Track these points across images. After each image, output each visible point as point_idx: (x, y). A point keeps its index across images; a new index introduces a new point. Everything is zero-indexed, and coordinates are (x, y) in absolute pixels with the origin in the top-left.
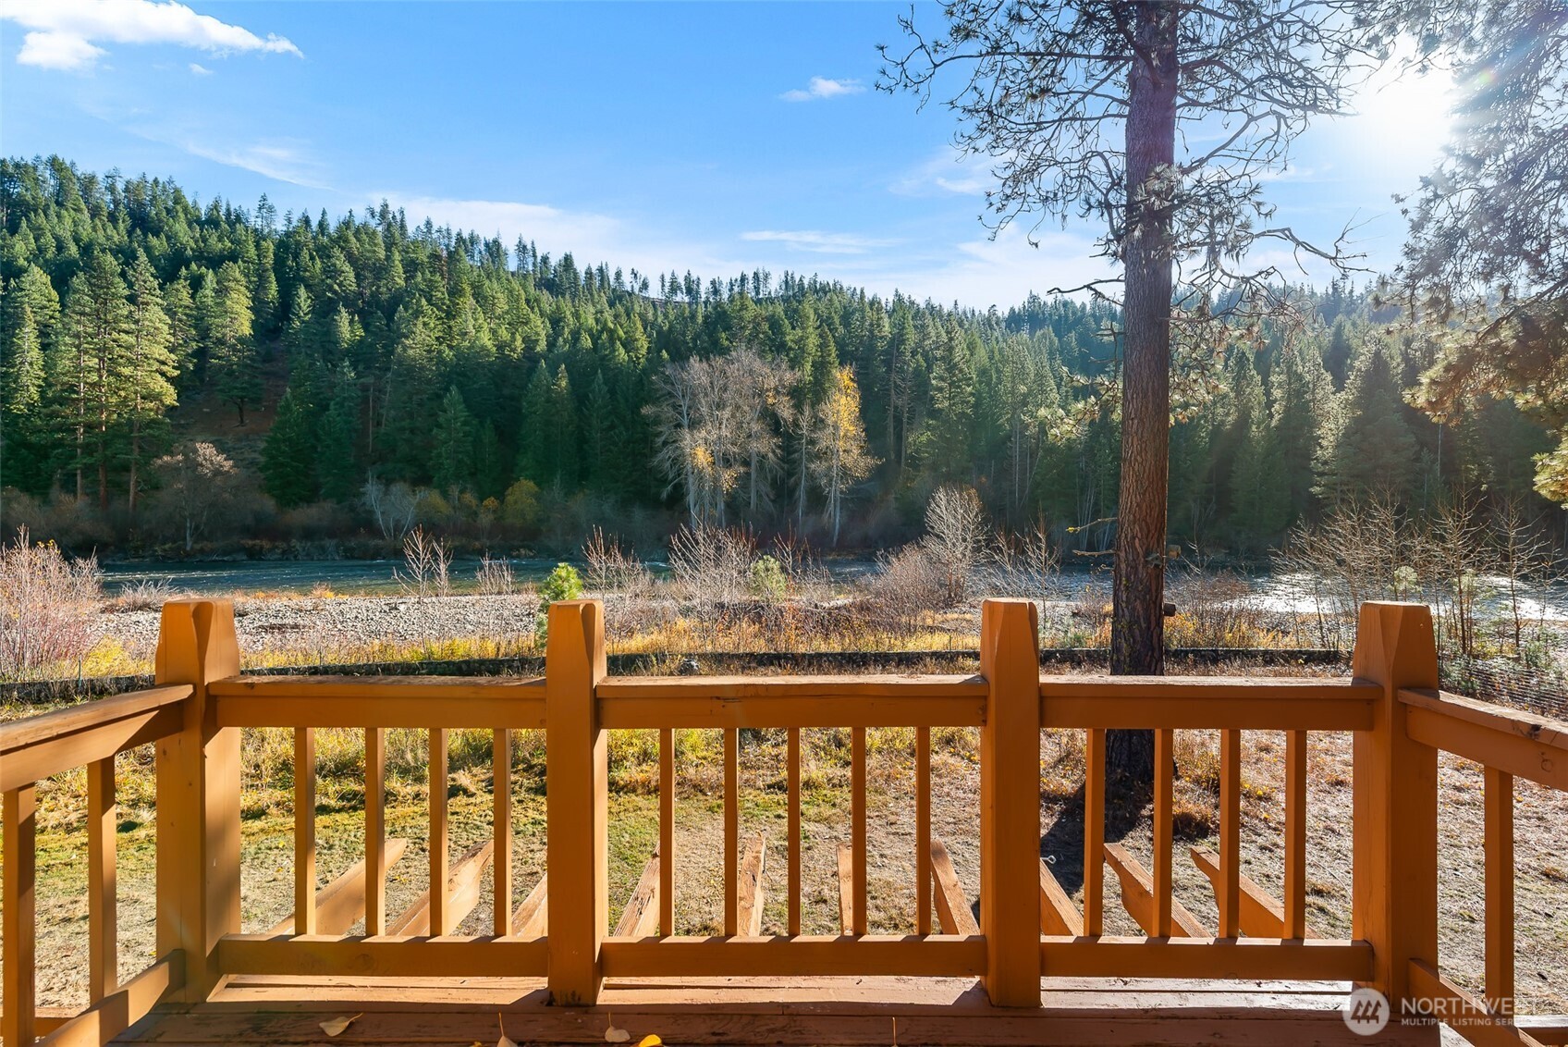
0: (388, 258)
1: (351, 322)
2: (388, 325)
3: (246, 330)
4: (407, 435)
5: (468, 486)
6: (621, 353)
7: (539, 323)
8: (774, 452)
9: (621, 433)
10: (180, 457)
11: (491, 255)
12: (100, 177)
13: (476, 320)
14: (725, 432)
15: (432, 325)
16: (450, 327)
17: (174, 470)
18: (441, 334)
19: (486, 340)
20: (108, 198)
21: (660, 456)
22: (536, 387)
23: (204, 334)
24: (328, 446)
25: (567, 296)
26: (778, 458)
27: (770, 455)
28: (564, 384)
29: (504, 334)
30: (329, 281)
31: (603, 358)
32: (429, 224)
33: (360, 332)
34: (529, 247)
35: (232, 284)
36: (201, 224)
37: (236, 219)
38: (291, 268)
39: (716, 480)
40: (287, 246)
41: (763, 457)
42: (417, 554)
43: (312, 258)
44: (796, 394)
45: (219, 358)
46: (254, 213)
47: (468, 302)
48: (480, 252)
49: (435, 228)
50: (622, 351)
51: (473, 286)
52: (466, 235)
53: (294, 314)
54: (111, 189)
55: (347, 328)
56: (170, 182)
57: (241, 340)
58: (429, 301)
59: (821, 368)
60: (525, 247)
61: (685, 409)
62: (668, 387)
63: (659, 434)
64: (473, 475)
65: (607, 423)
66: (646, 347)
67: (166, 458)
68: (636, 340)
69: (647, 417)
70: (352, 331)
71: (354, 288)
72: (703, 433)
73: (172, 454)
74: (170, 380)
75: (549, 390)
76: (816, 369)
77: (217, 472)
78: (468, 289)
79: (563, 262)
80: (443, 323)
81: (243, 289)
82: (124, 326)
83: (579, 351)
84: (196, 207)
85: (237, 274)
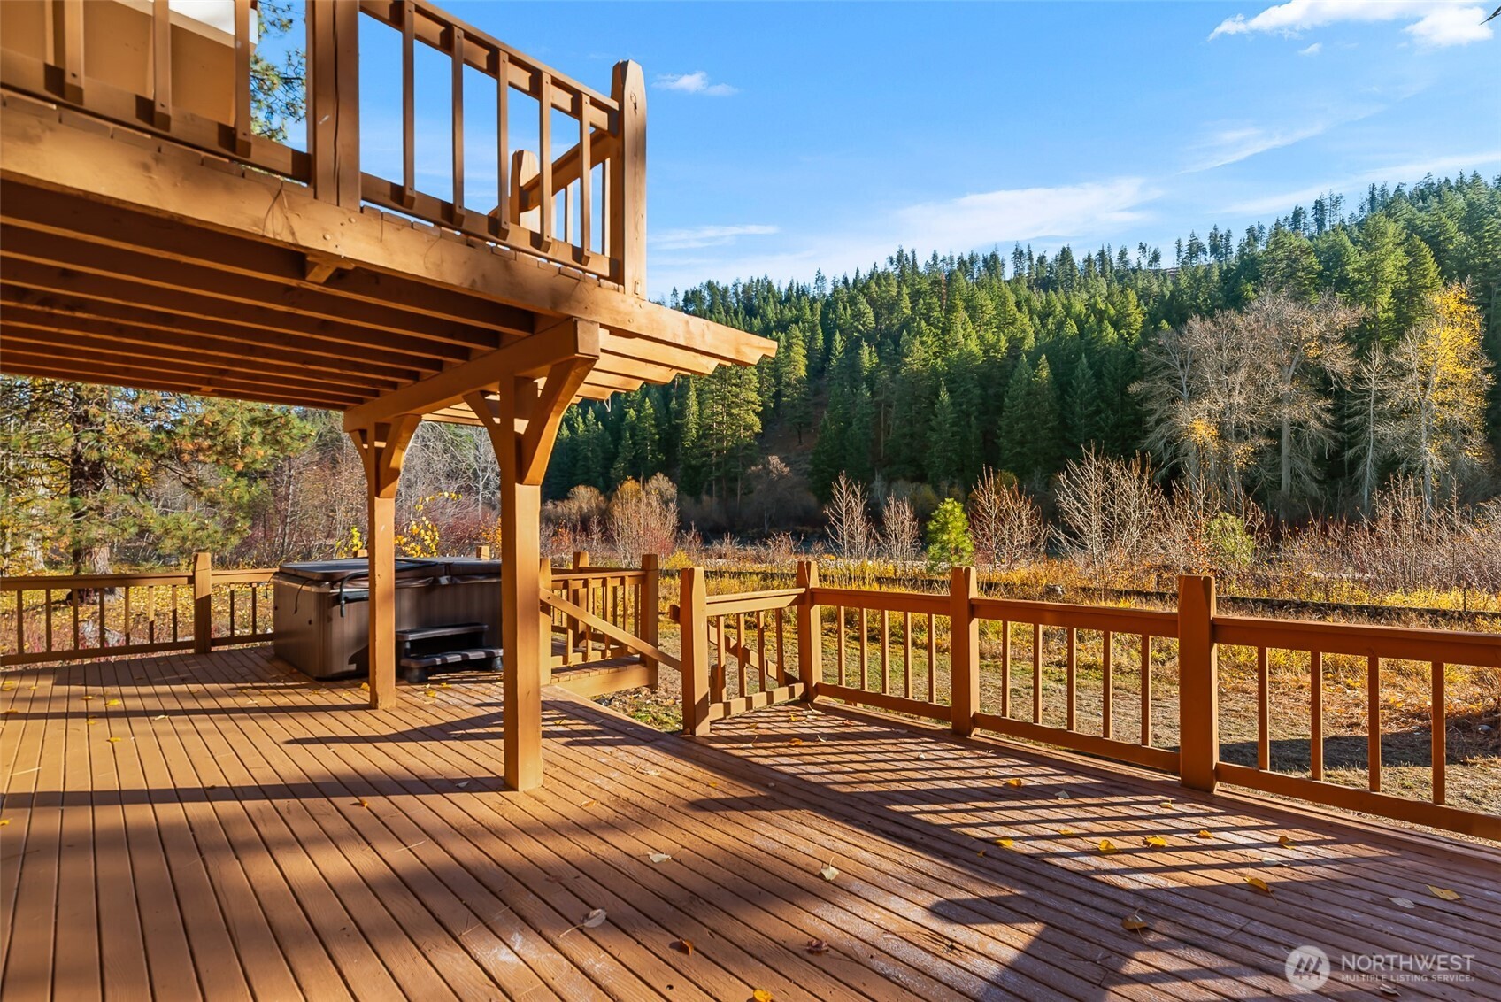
0: (899, 293)
1: (870, 353)
2: (895, 350)
3: (803, 373)
4: (908, 440)
5: (956, 481)
6: (1110, 333)
7: (1026, 320)
8: (1319, 418)
9: (1108, 418)
10: (760, 467)
11: (988, 269)
12: (730, 287)
13: (965, 330)
14: (1238, 399)
15: (930, 343)
16: (945, 342)
17: (758, 476)
18: (937, 349)
19: (974, 346)
20: (734, 300)
21: (1152, 436)
22: (1017, 381)
23: (778, 378)
24: (851, 454)
25: (1061, 291)
26: (1326, 425)
27: (1314, 423)
28: (1045, 374)
29: (990, 337)
30: (856, 324)
31: (1089, 343)
32: (935, 257)
33: (876, 360)
34: (1025, 251)
35: (794, 340)
36: (781, 303)
37: (802, 292)
38: (831, 320)
39: (1224, 457)
40: (830, 304)
41: (1300, 425)
42: (841, 494)
43: (845, 308)
44: (1361, 339)
45: (787, 396)
46: (813, 285)
47: (962, 315)
48: (979, 269)
49: (940, 258)
50: (1111, 330)
51: (966, 300)
52: (966, 258)
53: (833, 355)
54: (736, 293)
55: (868, 357)
56: (766, 278)
57: (800, 381)
58: (928, 323)
59: (1408, 298)
60: (1021, 253)
61: (1184, 381)
62: (1163, 359)
63: (1151, 412)
64: (960, 471)
65: (1091, 409)
66: (1140, 320)
67: (753, 468)
68: (1129, 315)
69: (1137, 395)
70: (870, 361)
71: (873, 325)
72: (1206, 404)
73: (756, 465)
74: (757, 414)
75: (1030, 383)
76: (1401, 300)
77: (781, 476)
78: (960, 304)
79: (1059, 257)
80: (940, 339)
81: (801, 342)
82: (734, 381)
83: (1062, 338)
84: (779, 292)
85: (798, 332)
